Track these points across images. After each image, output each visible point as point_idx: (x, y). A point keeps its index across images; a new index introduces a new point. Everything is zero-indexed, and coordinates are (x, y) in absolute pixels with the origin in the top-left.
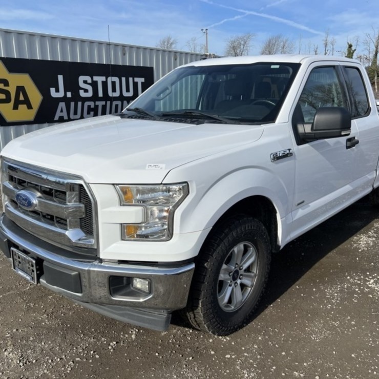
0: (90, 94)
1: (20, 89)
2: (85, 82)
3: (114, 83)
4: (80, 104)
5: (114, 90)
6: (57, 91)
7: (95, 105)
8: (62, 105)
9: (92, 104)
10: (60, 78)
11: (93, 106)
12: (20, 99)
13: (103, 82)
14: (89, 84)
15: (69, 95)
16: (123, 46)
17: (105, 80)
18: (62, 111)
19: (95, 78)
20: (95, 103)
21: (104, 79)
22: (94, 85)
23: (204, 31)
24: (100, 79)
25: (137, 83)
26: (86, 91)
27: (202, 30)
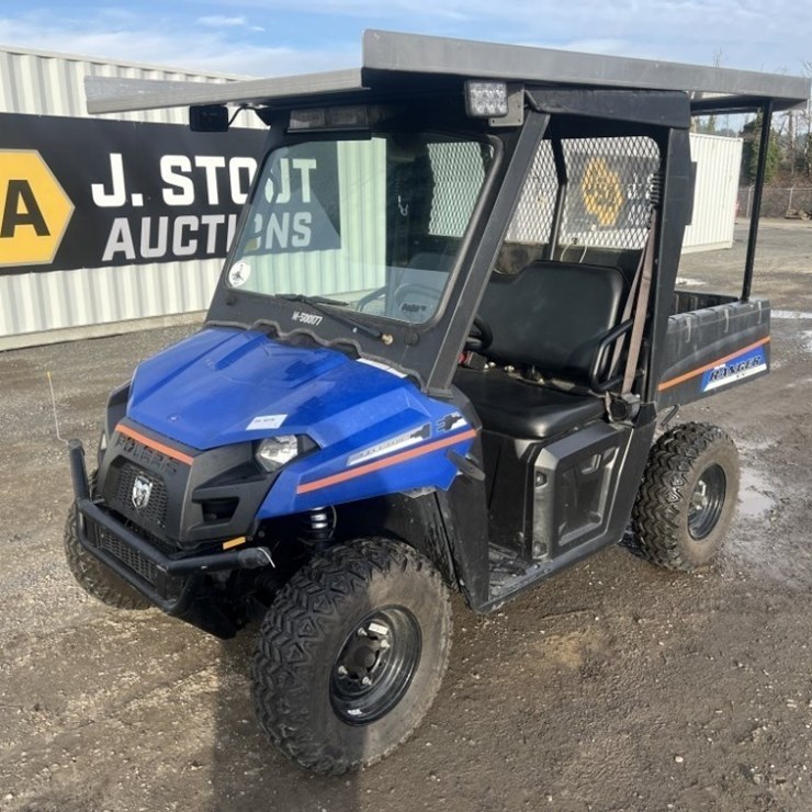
0: (188, 198)
1: (18, 188)
2: (176, 170)
3: (244, 172)
4: (164, 221)
5: (244, 189)
6: (109, 191)
7: (201, 225)
8: (121, 225)
9: (193, 222)
10: (116, 161)
11: (194, 227)
12: (19, 212)
13: (218, 170)
14: (186, 174)
15: (138, 200)
17: (223, 165)
18: (120, 239)
19: (201, 161)
20: (200, 220)
21: (220, 161)
22: (198, 176)
24: (210, 163)
25: (299, 171)
26: (178, 191)
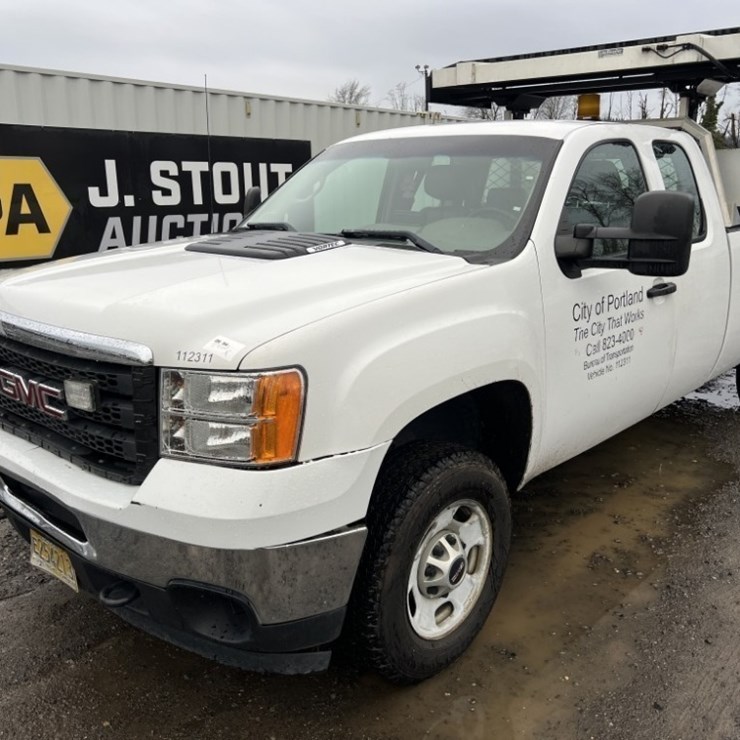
0: (175, 199)
1: (22, 191)
2: (165, 174)
3: (226, 176)
4: (153, 220)
5: (227, 190)
6: (104, 193)
7: (186, 222)
8: (114, 223)
9: (179, 220)
10: (110, 166)
11: (181, 225)
12: (23, 212)
13: (203, 174)
14: (173, 178)
15: (129, 201)
16: (245, 97)
17: (207, 169)
18: (114, 236)
19: (187, 166)
20: (186, 218)
21: (204, 166)
22: (184, 179)
23: (422, 69)
24: (196, 168)
25: (276, 174)
26: (166, 192)
27: (418, 67)
